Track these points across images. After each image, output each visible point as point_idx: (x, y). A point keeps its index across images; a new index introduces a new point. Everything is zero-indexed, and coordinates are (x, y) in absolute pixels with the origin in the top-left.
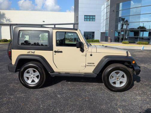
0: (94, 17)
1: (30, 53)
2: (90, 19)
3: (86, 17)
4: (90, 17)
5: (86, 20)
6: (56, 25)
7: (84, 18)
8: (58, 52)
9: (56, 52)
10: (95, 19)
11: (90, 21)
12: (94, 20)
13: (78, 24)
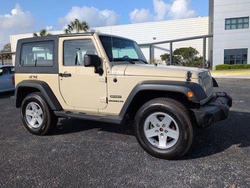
0: (246, 21)
1: (33, 78)
2: (237, 24)
3: (229, 22)
4: (237, 22)
5: (228, 27)
6: (173, 43)
7: (226, 25)
8: (65, 76)
9: (61, 75)
10: (248, 23)
11: (237, 28)
12: (245, 25)
13: (213, 36)
